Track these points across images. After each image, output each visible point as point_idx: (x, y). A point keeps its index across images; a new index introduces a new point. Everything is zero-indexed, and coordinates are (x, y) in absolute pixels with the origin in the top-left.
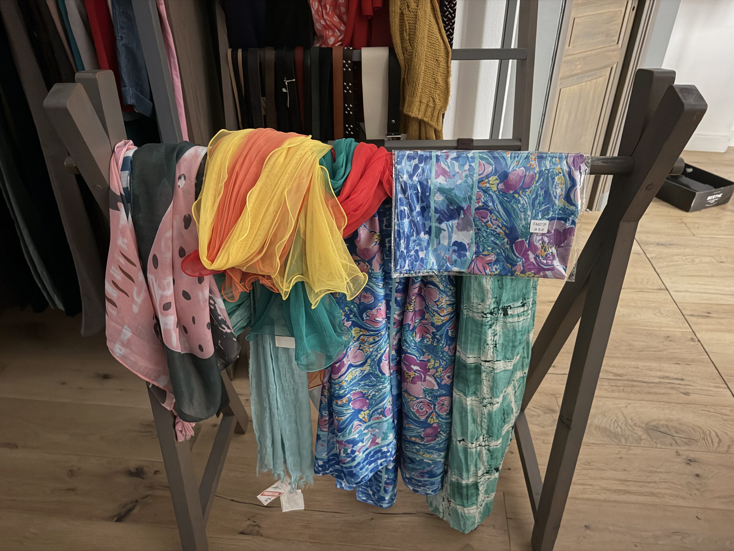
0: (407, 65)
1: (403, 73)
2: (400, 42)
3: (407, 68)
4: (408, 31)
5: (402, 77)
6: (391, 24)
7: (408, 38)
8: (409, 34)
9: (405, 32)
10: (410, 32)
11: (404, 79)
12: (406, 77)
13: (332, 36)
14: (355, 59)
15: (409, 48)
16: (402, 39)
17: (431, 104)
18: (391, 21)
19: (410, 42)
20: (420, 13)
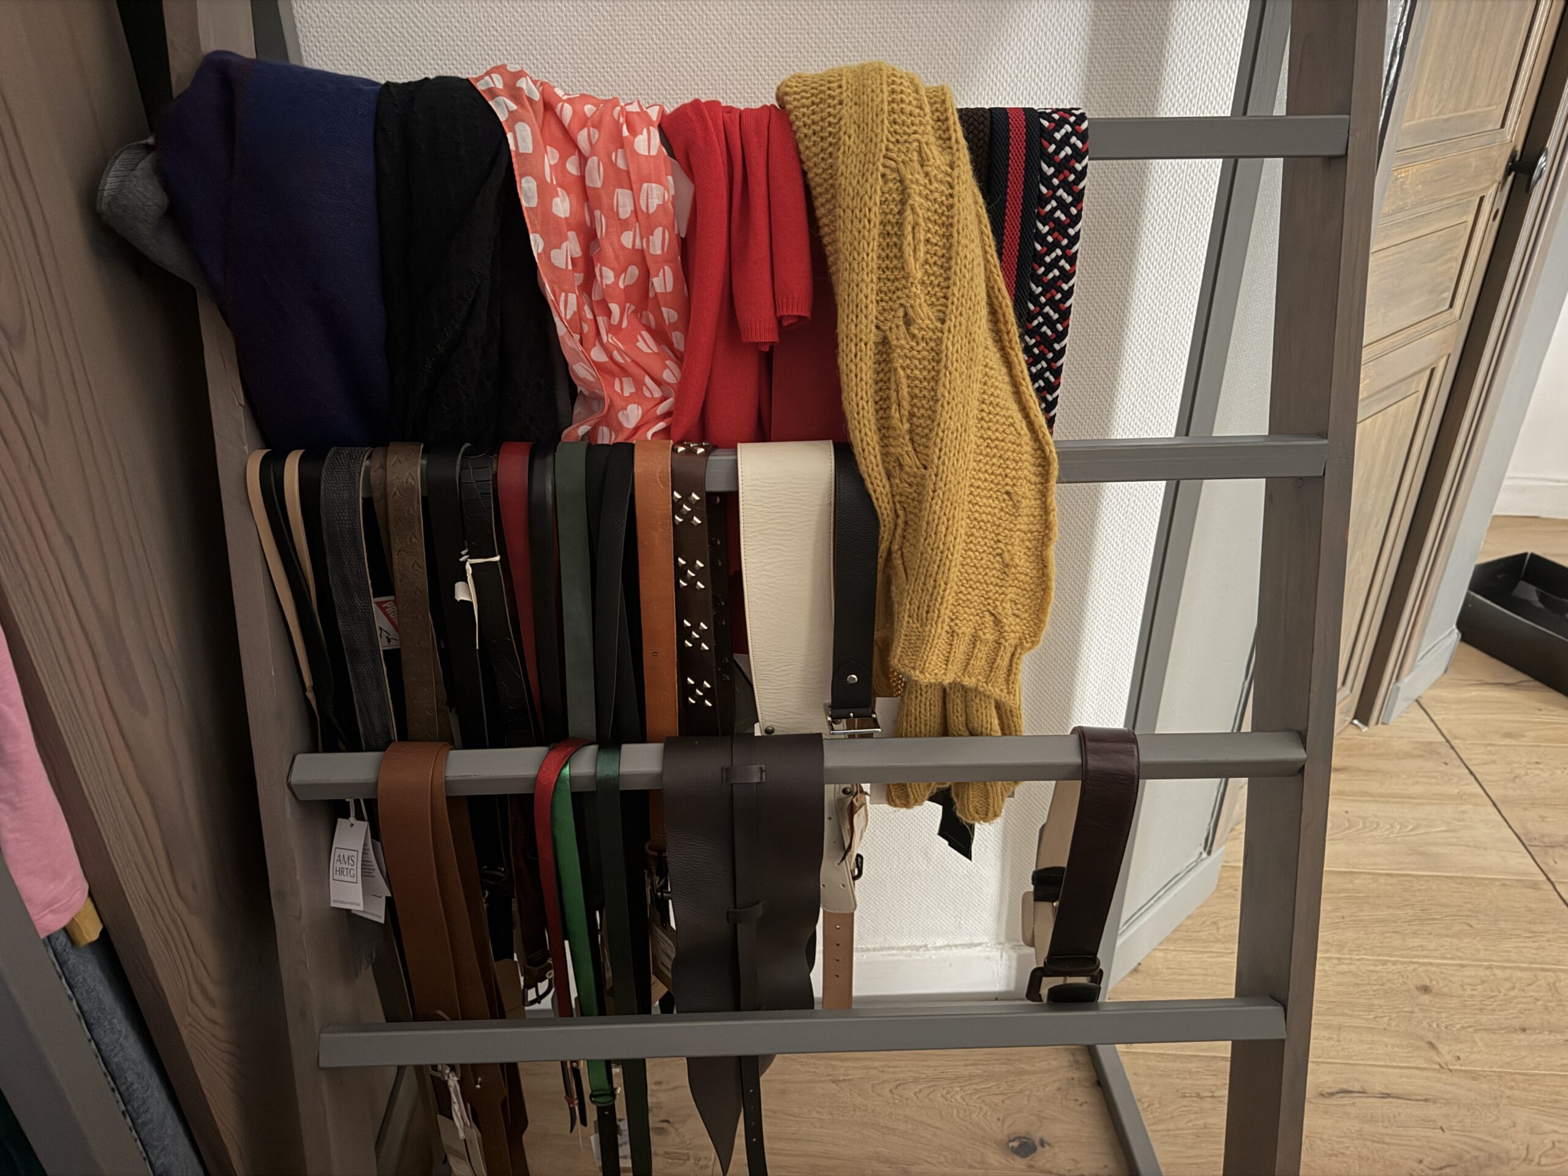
0: (901, 513)
1: (885, 534)
2: (876, 438)
3: (900, 521)
4: (906, 404)
5: (883, 546)
6: (844, 378)
7: (907, 426)
8: (912, 415)
9: (894, 407)
10: (913, 406)
11: (890, 552)
12: (895, 547)
13: (632, 399)
14: (716, 483)
15: (910, 461)
16: (885, 429)
17: (989, 635)
18: (843, 368)
19: (912, 440)
20: (952, 346)
